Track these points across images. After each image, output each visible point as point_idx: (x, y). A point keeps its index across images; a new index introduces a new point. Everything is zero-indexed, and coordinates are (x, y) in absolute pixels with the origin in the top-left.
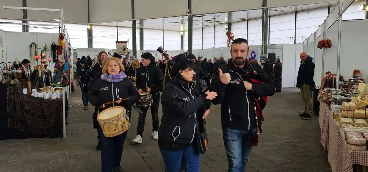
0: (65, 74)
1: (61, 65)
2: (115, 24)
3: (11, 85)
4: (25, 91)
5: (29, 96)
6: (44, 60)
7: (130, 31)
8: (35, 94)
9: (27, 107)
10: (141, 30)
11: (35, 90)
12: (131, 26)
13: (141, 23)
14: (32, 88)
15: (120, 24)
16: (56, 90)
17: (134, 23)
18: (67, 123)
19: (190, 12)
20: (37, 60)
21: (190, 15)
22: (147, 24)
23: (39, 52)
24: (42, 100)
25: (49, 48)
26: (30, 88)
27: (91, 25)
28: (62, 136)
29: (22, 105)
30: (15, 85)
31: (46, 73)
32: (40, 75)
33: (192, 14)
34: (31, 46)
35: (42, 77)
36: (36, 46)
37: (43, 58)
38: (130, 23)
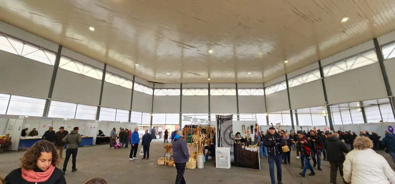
0: (259, 141)
1: (257, 137)
2: (281, 112)
3: (238, 144)
4: (243, 147)
5: (244, 149)
6: (248, 133)
7: (289, 115)
8: (247, 148)
9: (244, 154)
10: (296, 114)
11: (246, 147)
12: (290, 112)
13: (296, 111)
14: (245, 146)
15: (283, 112)
16: (254, 147)
17: (291, 111)
18: (261, 163)
19: (327, 103)
20: (246, 133)
21: (328, 105)
22: (299, 111)
23: (246, 130)
24: (249, 151)
25: (250, 127)
26: (244, 146)
27: (268, 114)
28: (259, 169)
29: (242, 153)
30: (239, 144)
31: (250, 139)
32: (248, 140)
33: (329, 104)
34: (242, 126)
35: (248, 141)
36: (244, 126)
37: (248, 132)
38: (289, 112)
